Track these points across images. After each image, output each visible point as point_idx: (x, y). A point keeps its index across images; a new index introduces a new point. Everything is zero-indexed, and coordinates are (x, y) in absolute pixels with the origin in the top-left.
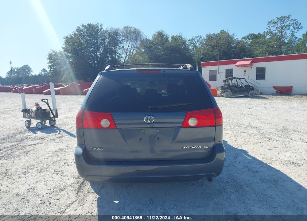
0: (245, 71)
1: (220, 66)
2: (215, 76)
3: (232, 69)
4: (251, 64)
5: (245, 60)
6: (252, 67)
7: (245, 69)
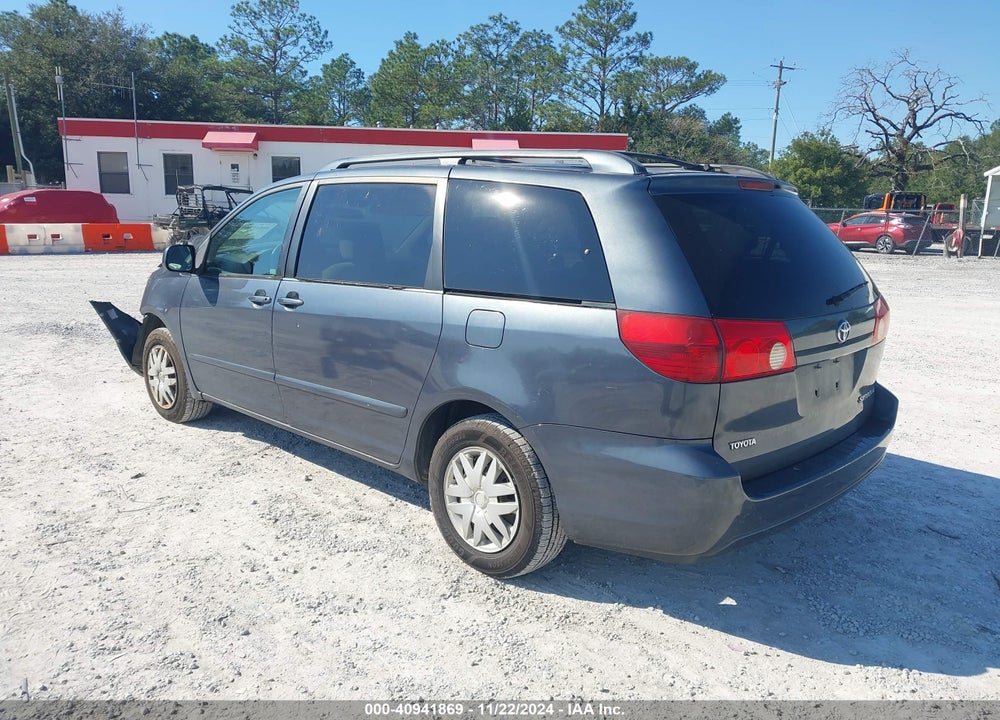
0: (234, 166)
1: (140, 140)
2: (123, 174)
3: (189, 158)
4: (254, 146)
5: (231, 130)
6: (256, 155)
7: (235, 158)
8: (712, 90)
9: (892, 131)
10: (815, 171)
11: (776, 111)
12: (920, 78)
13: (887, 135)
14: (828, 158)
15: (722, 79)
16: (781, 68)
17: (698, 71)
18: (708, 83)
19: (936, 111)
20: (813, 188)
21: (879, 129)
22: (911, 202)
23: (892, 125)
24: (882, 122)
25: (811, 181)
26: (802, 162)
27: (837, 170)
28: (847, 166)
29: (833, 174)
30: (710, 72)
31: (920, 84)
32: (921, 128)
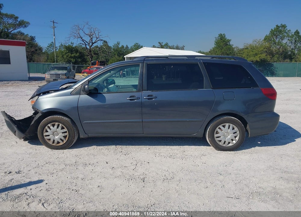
8: (25, 26)
9: (87, 44)
10: (72, 54)
11: (54, 35)
12: (92, 29)
13: (86, 45)
14: (75, 50)
15: (28, 23)
16: (54, 22)
17: (19, 20)
18: (23, 24)
19: (97, 39)
20: (72, 59)
21: (83, 43)
22: (103, 63)
23: (86, 42)
24: (84, 41)
25: (71, 57)
26: (67, 51)
27: (78, 54)
28: (80, 53)
29: (77, 55)
30: (23, 20)
31: (92, 31)
32: (94, 43)
